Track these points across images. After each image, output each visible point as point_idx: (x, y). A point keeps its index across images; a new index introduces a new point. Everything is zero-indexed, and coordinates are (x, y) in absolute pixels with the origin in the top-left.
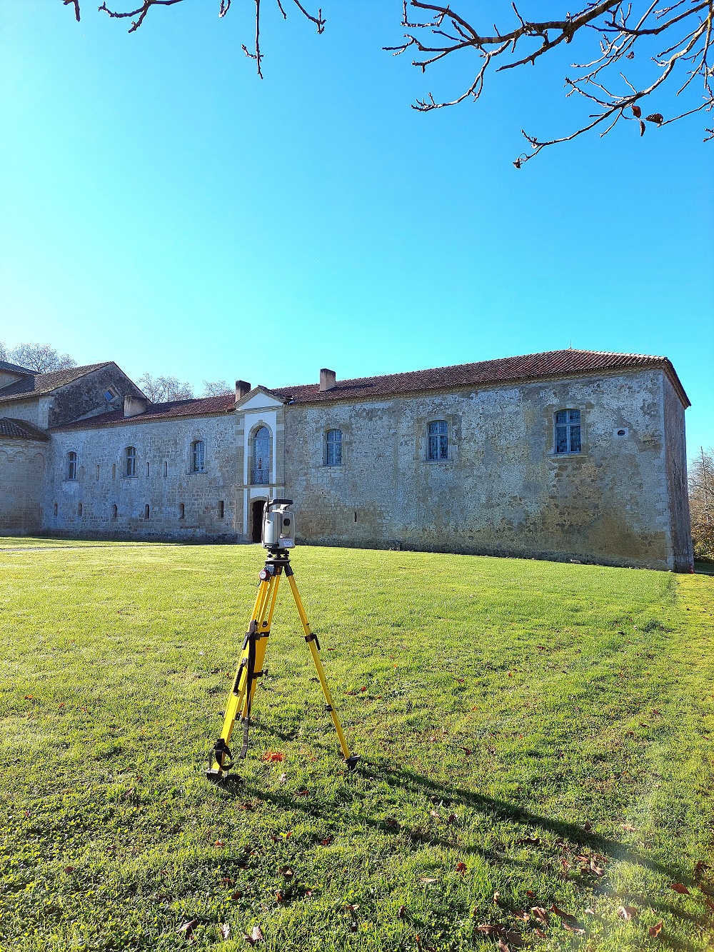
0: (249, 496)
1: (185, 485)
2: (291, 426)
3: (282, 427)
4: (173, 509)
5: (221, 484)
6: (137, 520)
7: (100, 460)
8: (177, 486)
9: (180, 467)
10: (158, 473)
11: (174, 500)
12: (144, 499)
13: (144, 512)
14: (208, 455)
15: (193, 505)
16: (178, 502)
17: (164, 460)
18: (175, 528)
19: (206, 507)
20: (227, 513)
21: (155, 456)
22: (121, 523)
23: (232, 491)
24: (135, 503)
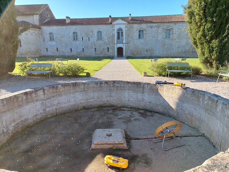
0: (117, 46)
1: (96, 43)
2: (129, 29)
3: (127, 29)
4: (92, 49)
5: (108, 43)
6: (80, 53)
7: (63, 36)
8: (93, 43)
9: (94, 39)
10: (86, 40)
11: (92, 47)
12: (82, 47)
13: (82, 50)
14: (103, 35)
15: (99, 48)
16: (94, 47)
17: (88, 36)
18: (94, 55)
19: (103, 49)
20: (110, 51)
21: (85, 35)
22: (74, 53)
23: (112, 45)
24: (79, 48)
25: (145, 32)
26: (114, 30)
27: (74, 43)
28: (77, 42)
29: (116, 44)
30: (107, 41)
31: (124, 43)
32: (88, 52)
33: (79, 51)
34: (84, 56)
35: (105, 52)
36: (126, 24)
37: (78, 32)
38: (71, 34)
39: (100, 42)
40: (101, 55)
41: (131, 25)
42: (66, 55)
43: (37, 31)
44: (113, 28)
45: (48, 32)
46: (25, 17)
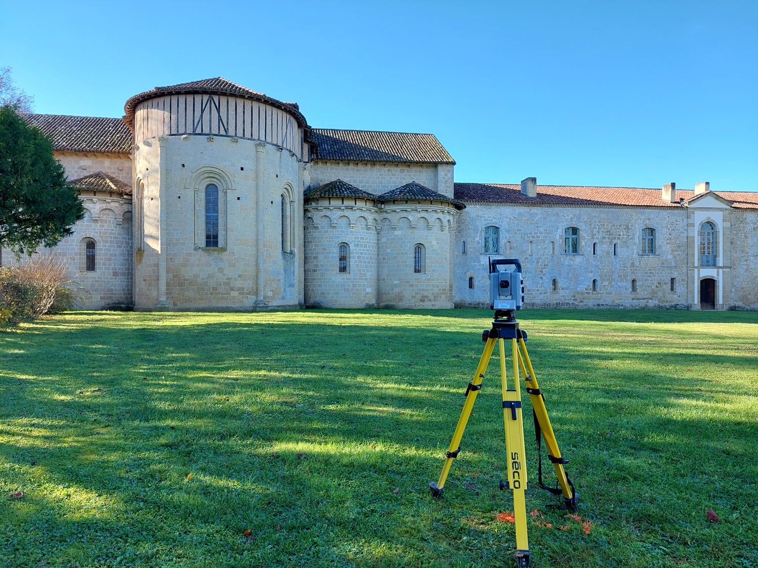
0: (699, 275)
1: (637, 264)
2: (735, 225)
3: (728, 224)
4: (624, 284)
5: (673, 264)
6: (583, 293)
7: (533, 237)
8: (629, 264)
9: (632, 249)
10: (608, 253)
11: (626, 276)
12: (591, 275)
13: (591, 286)
14: (660, 240)
15: (646, 280)
16: (630, 278)
17: (615, 242)
18: (627, 300)
19: (658, 283)
20: (679, 288)
21: (604, 238)
22: (563, 295)
23: (684, 270)
24: (581, 278)
26: (693, 225)
27: (567, 260)
28: (578, 259)
29: (697, 267)
30: (670, 257)
31: (721, 265)
32: (610, 293)
33: (582, 288)
34: (598, 305)
35: (664, 293)
36: (726, 209)
37: (582, 227)
38: (559, 235)
39: (651, 260)
40: (650, 301)
41: (738, 214)
42: (537, 301)
43: (447, 215)
44: (690, 221)
45: (481, 225)
46: (402, 171)
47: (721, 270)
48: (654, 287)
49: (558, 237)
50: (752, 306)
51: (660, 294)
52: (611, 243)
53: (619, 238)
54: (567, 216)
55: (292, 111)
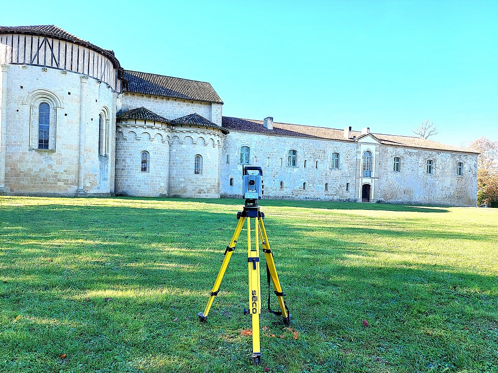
0: (362, 182)
1: (328, 174)
2: (382, 153)
3: (378, 153)
4: (321, 186)
5: (348, 175)
6: (298, 191)
7: (270, 155)
8: (324, 174)
9: (326, 164)
10: (313, 167)
11: (322, 181)
12: (303, 180)
13: (303, 187)
14: (342, 160)
15: (333, 184)
16: (324, 183)
17: (317, 160)
18: (322, 195)
19: (340, 186)
20: (351, 189)
21: (311, 157)
22: (286, 192)
23: (354, 179)
24: (297, 181)
25: (402, 161)
26: (360, 152)
27: (289, 170)
28: (296, 170)
29: (361, 177)
30: (347, 170)
31: (374, 176)
32: (313, 191)
33: (297, 188)
34: (306, 198)
35: (343, 192)
36: (378, 144)
37: (298, 150)
38: (285, 155)
39: (336, 172)
40: (335, 196)
41: (384, 147)
42: (271, 195)
43: (217, 137)
44: (358, 150)
45: (239, 145)
46: (188, 105)
47: (373, 179)
48: (337, 188)
49: (285, 156)
50: (389, 201)
51: (341, 192)
52: (315, 160)
53: (319, 158)
54: (290, 143)
55: (110, 56)
